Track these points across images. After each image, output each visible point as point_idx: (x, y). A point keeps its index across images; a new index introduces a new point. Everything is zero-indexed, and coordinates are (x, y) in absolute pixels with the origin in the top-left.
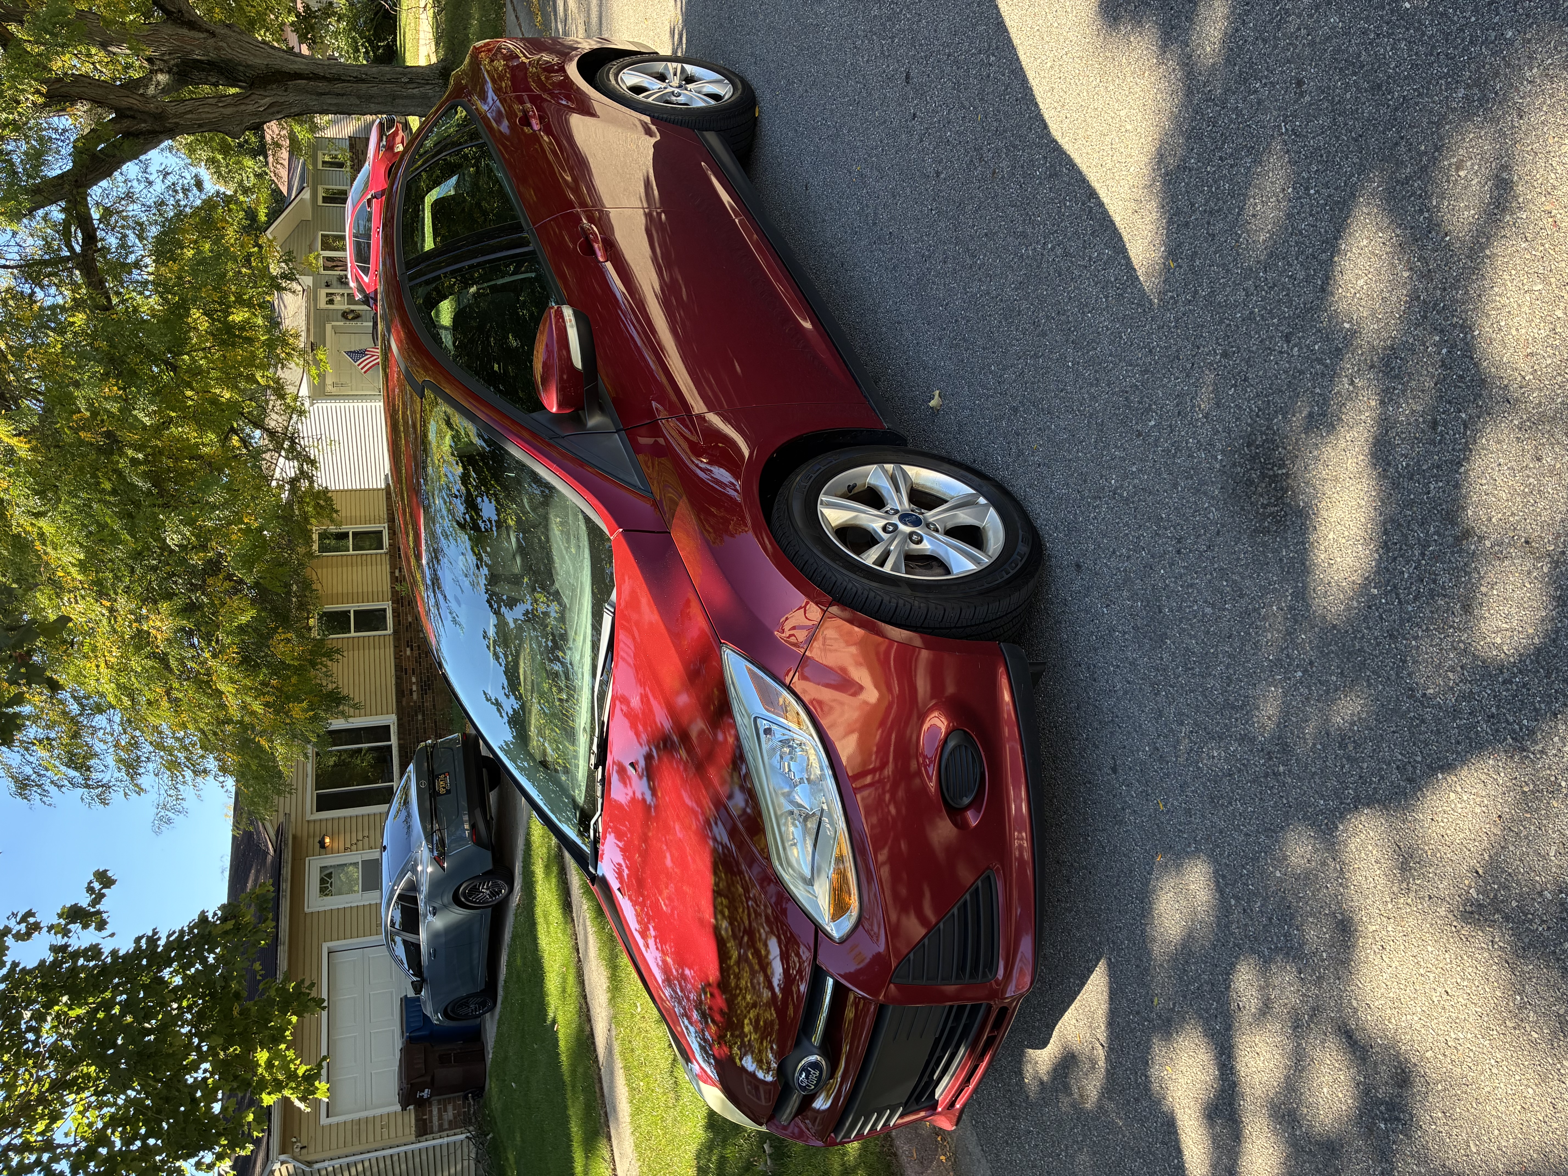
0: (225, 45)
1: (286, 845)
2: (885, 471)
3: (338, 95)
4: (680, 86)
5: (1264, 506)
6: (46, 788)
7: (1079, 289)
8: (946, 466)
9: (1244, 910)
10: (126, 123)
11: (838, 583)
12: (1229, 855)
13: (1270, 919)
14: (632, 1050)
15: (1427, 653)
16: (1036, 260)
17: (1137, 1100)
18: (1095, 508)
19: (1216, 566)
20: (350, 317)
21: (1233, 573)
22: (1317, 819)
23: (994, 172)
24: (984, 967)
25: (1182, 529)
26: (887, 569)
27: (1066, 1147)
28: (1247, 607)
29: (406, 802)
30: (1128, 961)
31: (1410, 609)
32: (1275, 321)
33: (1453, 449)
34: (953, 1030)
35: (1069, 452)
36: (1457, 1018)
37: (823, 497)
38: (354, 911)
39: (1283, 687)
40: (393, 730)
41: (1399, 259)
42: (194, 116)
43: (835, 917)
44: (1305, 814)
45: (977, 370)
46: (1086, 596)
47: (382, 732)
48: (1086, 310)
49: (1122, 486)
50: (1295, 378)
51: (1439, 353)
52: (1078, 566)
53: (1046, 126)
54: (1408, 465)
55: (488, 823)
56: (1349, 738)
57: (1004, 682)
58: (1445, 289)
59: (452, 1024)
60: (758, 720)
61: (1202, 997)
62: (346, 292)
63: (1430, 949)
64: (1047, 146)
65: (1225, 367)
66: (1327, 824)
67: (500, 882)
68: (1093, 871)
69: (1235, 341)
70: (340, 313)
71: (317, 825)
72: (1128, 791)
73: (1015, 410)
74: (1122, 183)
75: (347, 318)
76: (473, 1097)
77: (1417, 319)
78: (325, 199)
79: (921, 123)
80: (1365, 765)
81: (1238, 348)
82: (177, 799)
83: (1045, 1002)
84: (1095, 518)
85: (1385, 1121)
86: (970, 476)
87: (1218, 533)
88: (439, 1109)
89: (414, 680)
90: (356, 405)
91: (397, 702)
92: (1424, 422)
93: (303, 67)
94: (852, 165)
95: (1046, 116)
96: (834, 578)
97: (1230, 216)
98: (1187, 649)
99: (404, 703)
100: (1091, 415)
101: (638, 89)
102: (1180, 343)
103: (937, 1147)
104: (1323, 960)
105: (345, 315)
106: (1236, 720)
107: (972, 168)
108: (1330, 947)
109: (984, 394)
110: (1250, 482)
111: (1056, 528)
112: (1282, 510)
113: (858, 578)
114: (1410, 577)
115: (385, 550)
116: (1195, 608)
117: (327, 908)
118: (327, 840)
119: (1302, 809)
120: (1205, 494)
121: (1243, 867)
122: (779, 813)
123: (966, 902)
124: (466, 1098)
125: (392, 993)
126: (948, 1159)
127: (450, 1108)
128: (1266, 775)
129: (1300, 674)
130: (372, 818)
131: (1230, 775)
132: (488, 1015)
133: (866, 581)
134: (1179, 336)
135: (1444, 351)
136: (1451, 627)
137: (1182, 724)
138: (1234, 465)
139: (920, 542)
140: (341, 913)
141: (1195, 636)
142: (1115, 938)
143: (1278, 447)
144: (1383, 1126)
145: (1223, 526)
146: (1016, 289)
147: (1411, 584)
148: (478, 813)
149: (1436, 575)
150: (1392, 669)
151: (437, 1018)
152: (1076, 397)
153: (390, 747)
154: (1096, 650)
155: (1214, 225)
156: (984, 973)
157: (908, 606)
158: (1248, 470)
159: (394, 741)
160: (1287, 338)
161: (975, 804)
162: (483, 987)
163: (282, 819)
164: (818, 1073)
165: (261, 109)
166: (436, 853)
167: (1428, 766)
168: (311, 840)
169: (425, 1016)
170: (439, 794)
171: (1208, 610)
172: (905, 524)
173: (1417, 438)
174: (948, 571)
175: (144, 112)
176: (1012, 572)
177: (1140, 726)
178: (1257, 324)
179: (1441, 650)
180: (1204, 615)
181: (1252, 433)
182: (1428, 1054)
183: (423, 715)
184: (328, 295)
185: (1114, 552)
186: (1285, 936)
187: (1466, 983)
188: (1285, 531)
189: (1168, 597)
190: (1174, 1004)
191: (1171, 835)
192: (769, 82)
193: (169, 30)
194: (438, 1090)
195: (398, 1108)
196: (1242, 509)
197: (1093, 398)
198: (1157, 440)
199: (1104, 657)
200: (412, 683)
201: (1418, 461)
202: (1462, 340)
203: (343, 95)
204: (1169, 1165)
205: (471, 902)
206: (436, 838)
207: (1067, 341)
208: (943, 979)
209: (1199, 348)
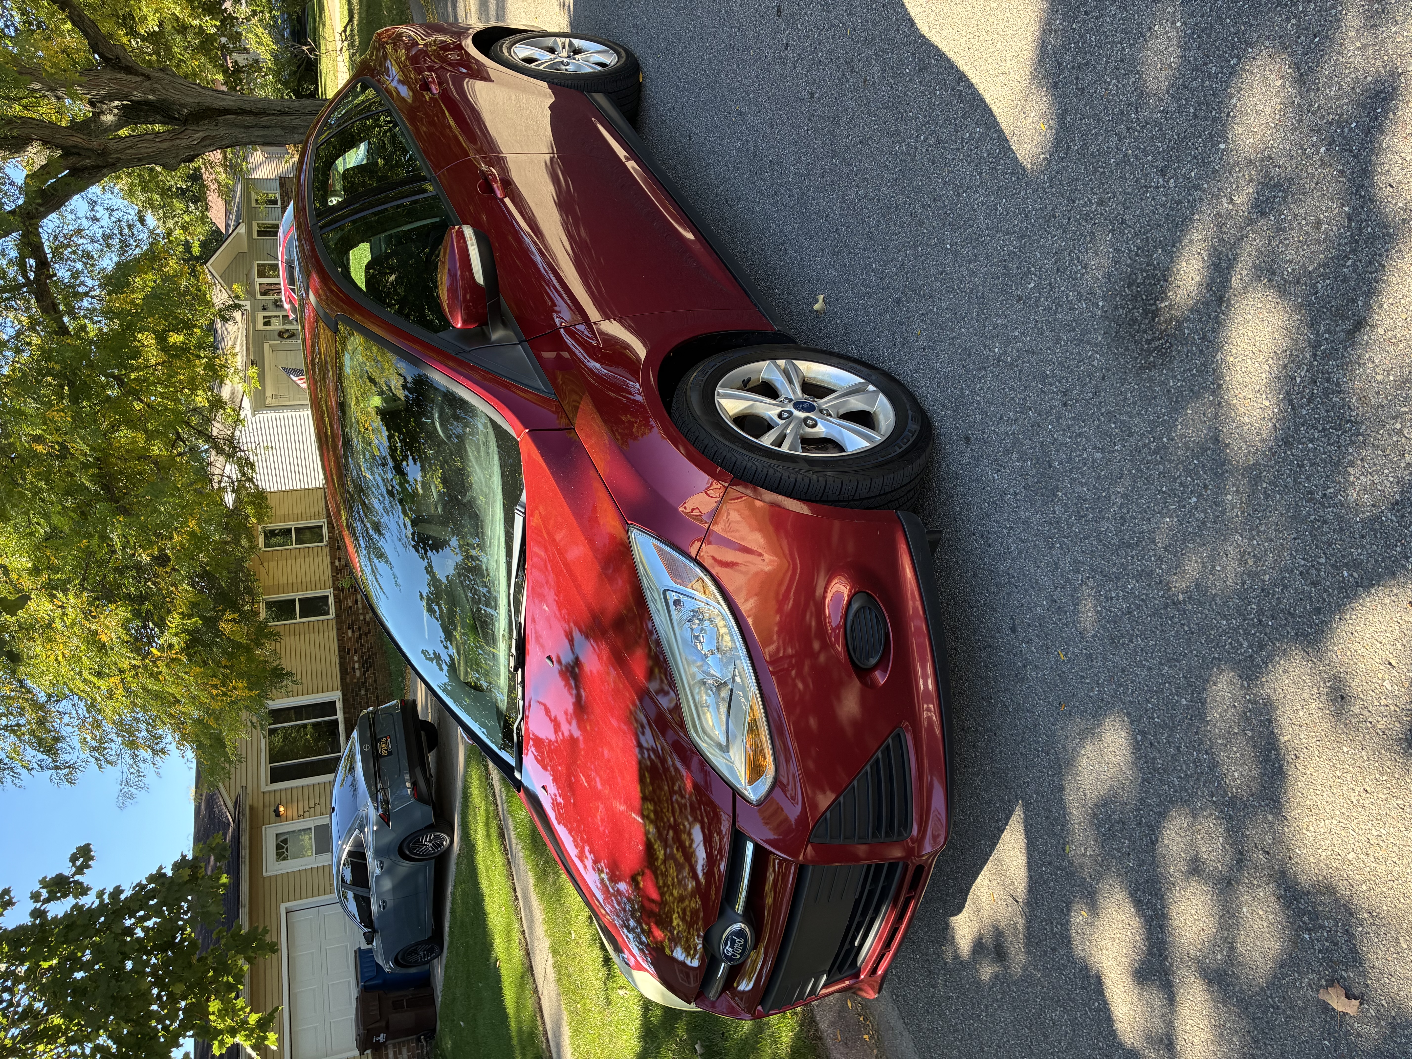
0: (159, 86)
1: (244, 815)
2: (778, 367)
3: (264, 127)
4: (569, 57)
5: (1148, 342)
6: (18, 771)
7: (953, 172)
8: (835, 360)
9: (1151, 744)
10: (72, 160)
11: (738, 463)
12: (1133, 692)
13: (1178, 748)
14: (569, 976)
15: (1325, 453)
16: (910, 154)
17: (1054, 950)
18: (980, 379)
19: (1103, 410)
20: (286, 336)
21: (1120, 414)
22: (1220, 641)
23: (865, 80)
24: (899, 827)
25: (1067, 382)
26: (785, 448)
27: (986, 1006)
28: (1136, 445)
29: (352, 769)
30: (1038, 814)
31: (1304, 412)
32: (1150, 158)
33: (1339, 245)
34: (871, 893)
35: (952, 330)
36: (1379, 814)
37: (719, 390)
38: (309, 873)
39: (1177, 516)
40: (339, 705)
41: (1270, 70)
42: (133, 151)
43: (751, 781)
44: (1208, 637)
45: (859, 271)
46: (976, 466)
47: (329, 707)
48: (961, 191)
49: (1005, 353)
50: (1172, 209)
51: (1318, 153)
52: (967, 439)
53: (913, 23)
54: (1293, 270)
55: (427, 781)
56: (1249, 553)
57: (903, 547)
58: (1318, 89)
59: (404, 971)
60: (668, 593)
61: (1114, 837)
62: (281, 314)
63: (1345, 749)
64: (915, 42)
65: (1101, 214)
66: (1231, 643)
67: (441, 834)
68: (998, 732)
69: (1110, 187)
70: (276, 333)
71: (272, 795)
72: (1029, 648)
73: (898, 301)
74: (990, 60)
75: (283, 337)
76: (425, 1039)
77: (1293, 124)
78: (260, 234)
79: (793, 51)
80: (1267, 577)
81: (1114, 193)
82: (139, 776)
83: (957, 867)
84: (981, 388)
85: (1309, 930)
86: (858, 367)
87: (1103, 378)
88: (395, 1052)
89: (356, 658)
90: (294, 414)
91: (341, 679)
92: (1307, 224)
93: (231, 103)
94: (731, 106)
95: (913, 15)
96: (734, 459)
97: (1098, 67)
98: (1079, 498)
99: (348, 680)
100: (972, 290)
101: (530, 60)
102: (1055, 201)
103: (860, 1027)
104: (1235, 780)
105: (281, 334)
106: (1133, 557)
107: (844, 80)
108: (1241, 765)
109: (868, 293)
110: (1134, 321)
111: (944, 406)
112: (1167, 341)
113: (758, 457)
114: (1302, 381)
115: (325, 543)
116: (1085, 455)
117: (283, 872)
118: (282, 809)
119: (1204, 633)
120: (1088, 342)
121: (1148, 701)
122: (692, 683)
123: (877, 760)
124: (419, 1040)
125: (346, 947)
126: (871, 1037)
127: (404, 1050)
128: (1166, 606)
129: (1194, 499)
130: (322, 787)
131: (1130, 613)
132: (436, 961)
133: (765, 459)
134: (1053, 195)
135: (1322, 150)
136: (1348, 422)
137: (1078, 572)
138: (1116, 308)
139: (814, 426)
140: (297, 875)
141: (1086, 484)
142: (1023, 794)
143: (1159, 280)
144: (1307, 936)
145: (1108, 370)
146: (892, 186)
147: (1304, 387)
148: (418, 771)
149: (1329, 373)
150: (1289, 476)
151: (388, 967)
152: (955, 276)
153: (337, 720)
154: (988, 516)
155: (1083, 79)
156: (899, 831)
157: (807, 480)
158: (1130, 310)
159: (340, 716)
160: (1163, 172)
161: (881, 664)
162: (430, 934)
163: (239, 790)
164: (742, 941)
165: (195, 143)
166: (381, 811)
167: (1332, 566)
168: (267, 810)
169: (377, 964)
170: (382, 756)
171: (1098, 455)
172: (800, 410)
173: (1300, 241)
174: (843, 450)
175: (87, 149)
176: (905, 447)
177: (1037, 582)
178: (1131, 165)
179: (1339, 447)
180: (1094, 461)
181: (1132, 273)
182: (1350, 856)
183: (366, 690)
184: (265, 317)
185: (1001, 418)
186: (1194, 762)
187: (1385, 778)
188: (1171, 362)
189: (1057, 451)
190: (1086, 849)
191: (1073, 683)
192: (650, 48)
193: (108, 75)
194: (393, 1034)
195: (357, 1053)
196: (1127, 349)
197: (973, 273)
198: (1037, 301)
199: (997, 522)
200: (354, 662)
201: (1304, 264)
202: (1340, 135)
203: (268, 127)
204: (1090, 1009)
205: (415, 854)
206: (380, 797)
207: (944, 225)
208: (859, 838)
209: (1074, 202)
